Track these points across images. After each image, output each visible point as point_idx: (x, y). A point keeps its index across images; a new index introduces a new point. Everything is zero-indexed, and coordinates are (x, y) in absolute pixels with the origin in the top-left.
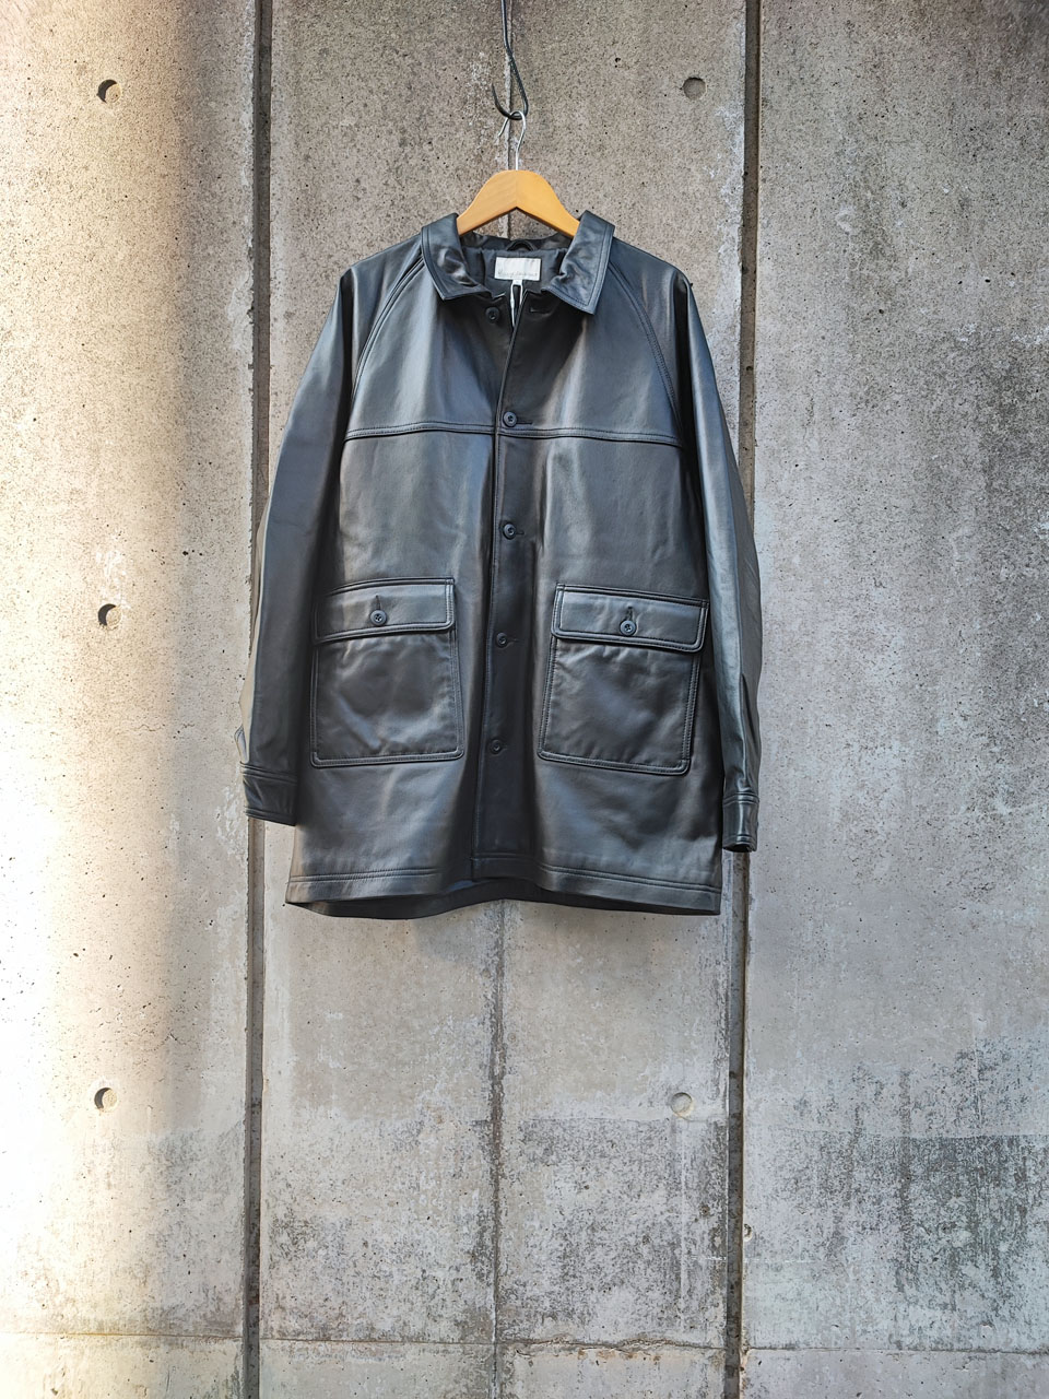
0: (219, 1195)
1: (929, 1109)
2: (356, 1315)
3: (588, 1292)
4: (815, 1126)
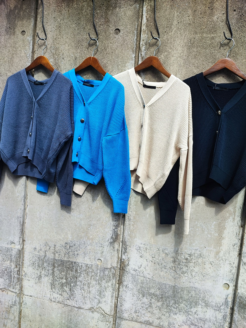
1: (59, 253)
4: (37, 253)
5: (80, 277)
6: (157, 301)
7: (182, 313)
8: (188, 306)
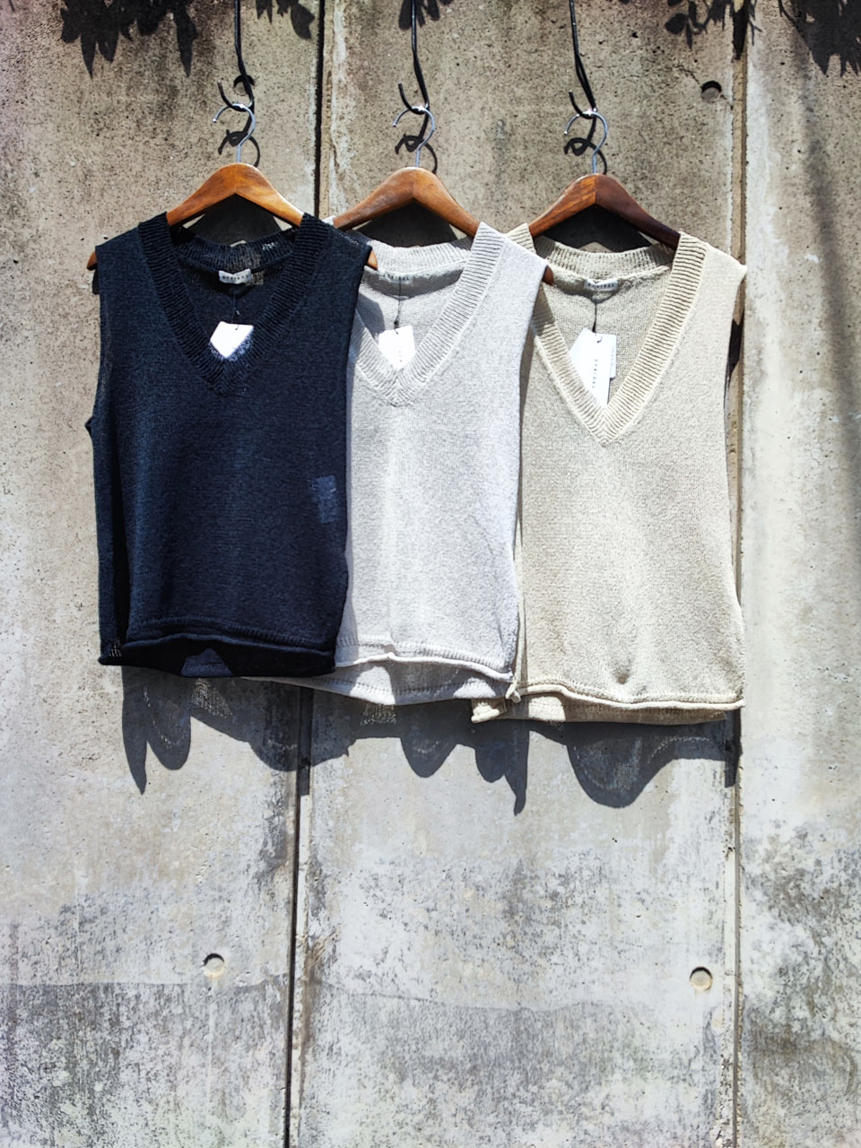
6: (456, 1088)
7: (555, 1117)
8: (576, 1082)
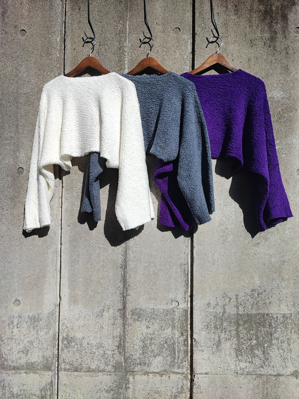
0: (48, 330)
1: (244, 305)
2: (85, 364)
3: (150, 358)
4: (213, 310)
5: (276, 333)
